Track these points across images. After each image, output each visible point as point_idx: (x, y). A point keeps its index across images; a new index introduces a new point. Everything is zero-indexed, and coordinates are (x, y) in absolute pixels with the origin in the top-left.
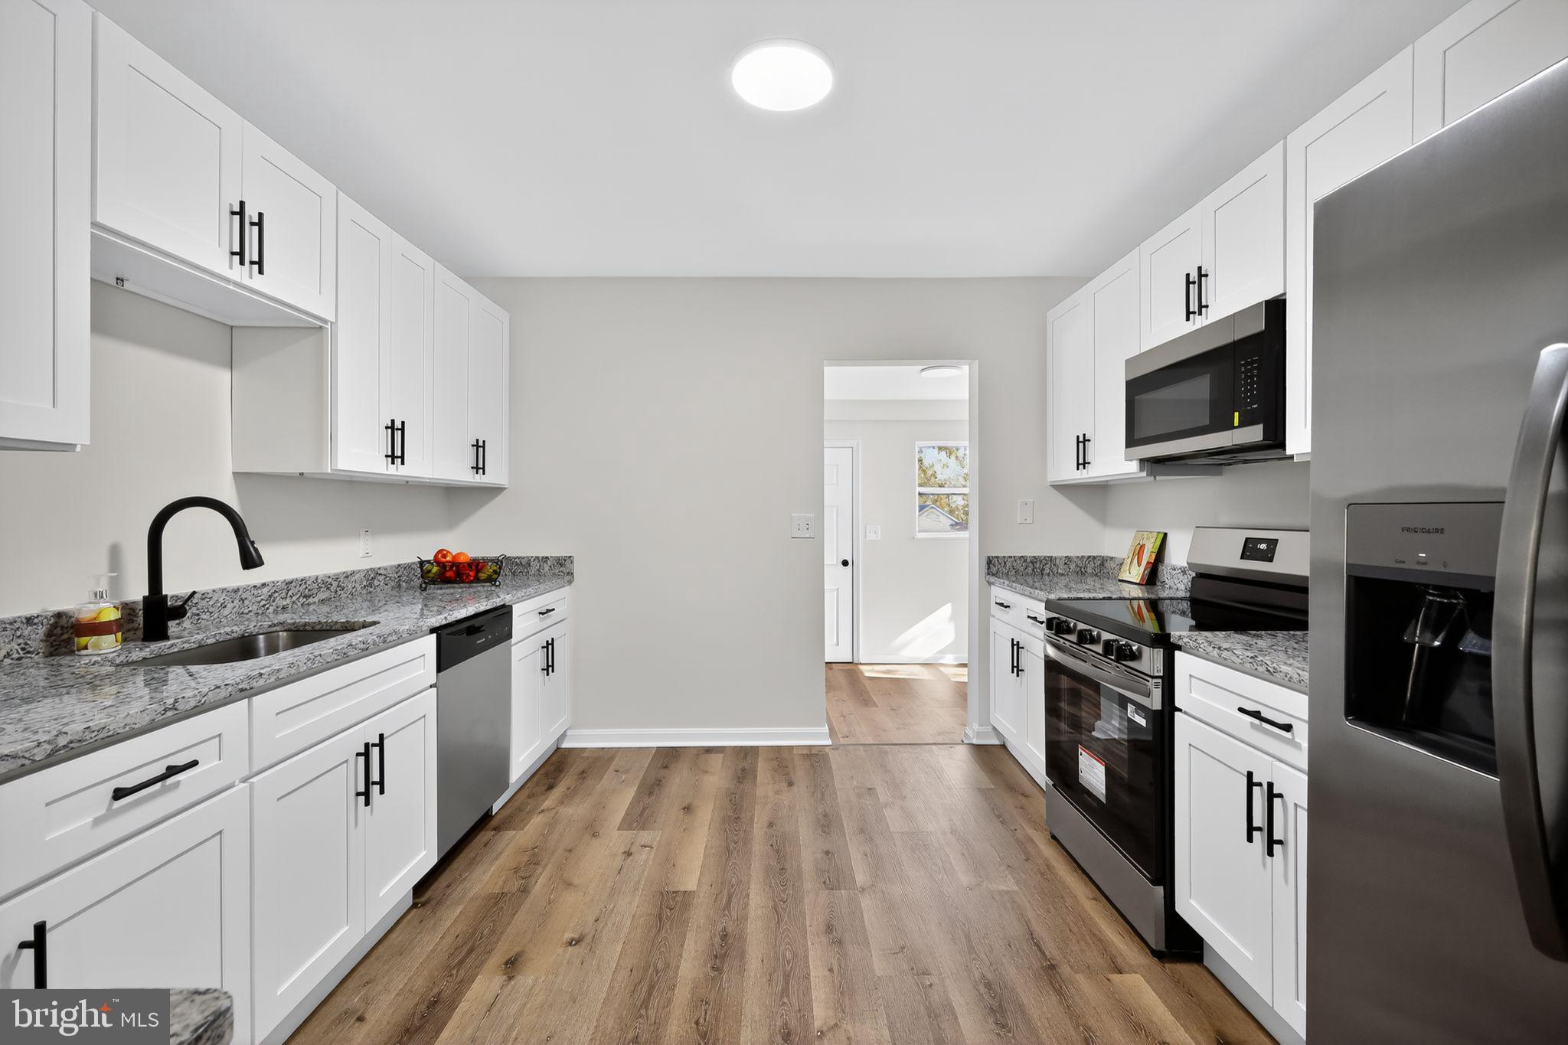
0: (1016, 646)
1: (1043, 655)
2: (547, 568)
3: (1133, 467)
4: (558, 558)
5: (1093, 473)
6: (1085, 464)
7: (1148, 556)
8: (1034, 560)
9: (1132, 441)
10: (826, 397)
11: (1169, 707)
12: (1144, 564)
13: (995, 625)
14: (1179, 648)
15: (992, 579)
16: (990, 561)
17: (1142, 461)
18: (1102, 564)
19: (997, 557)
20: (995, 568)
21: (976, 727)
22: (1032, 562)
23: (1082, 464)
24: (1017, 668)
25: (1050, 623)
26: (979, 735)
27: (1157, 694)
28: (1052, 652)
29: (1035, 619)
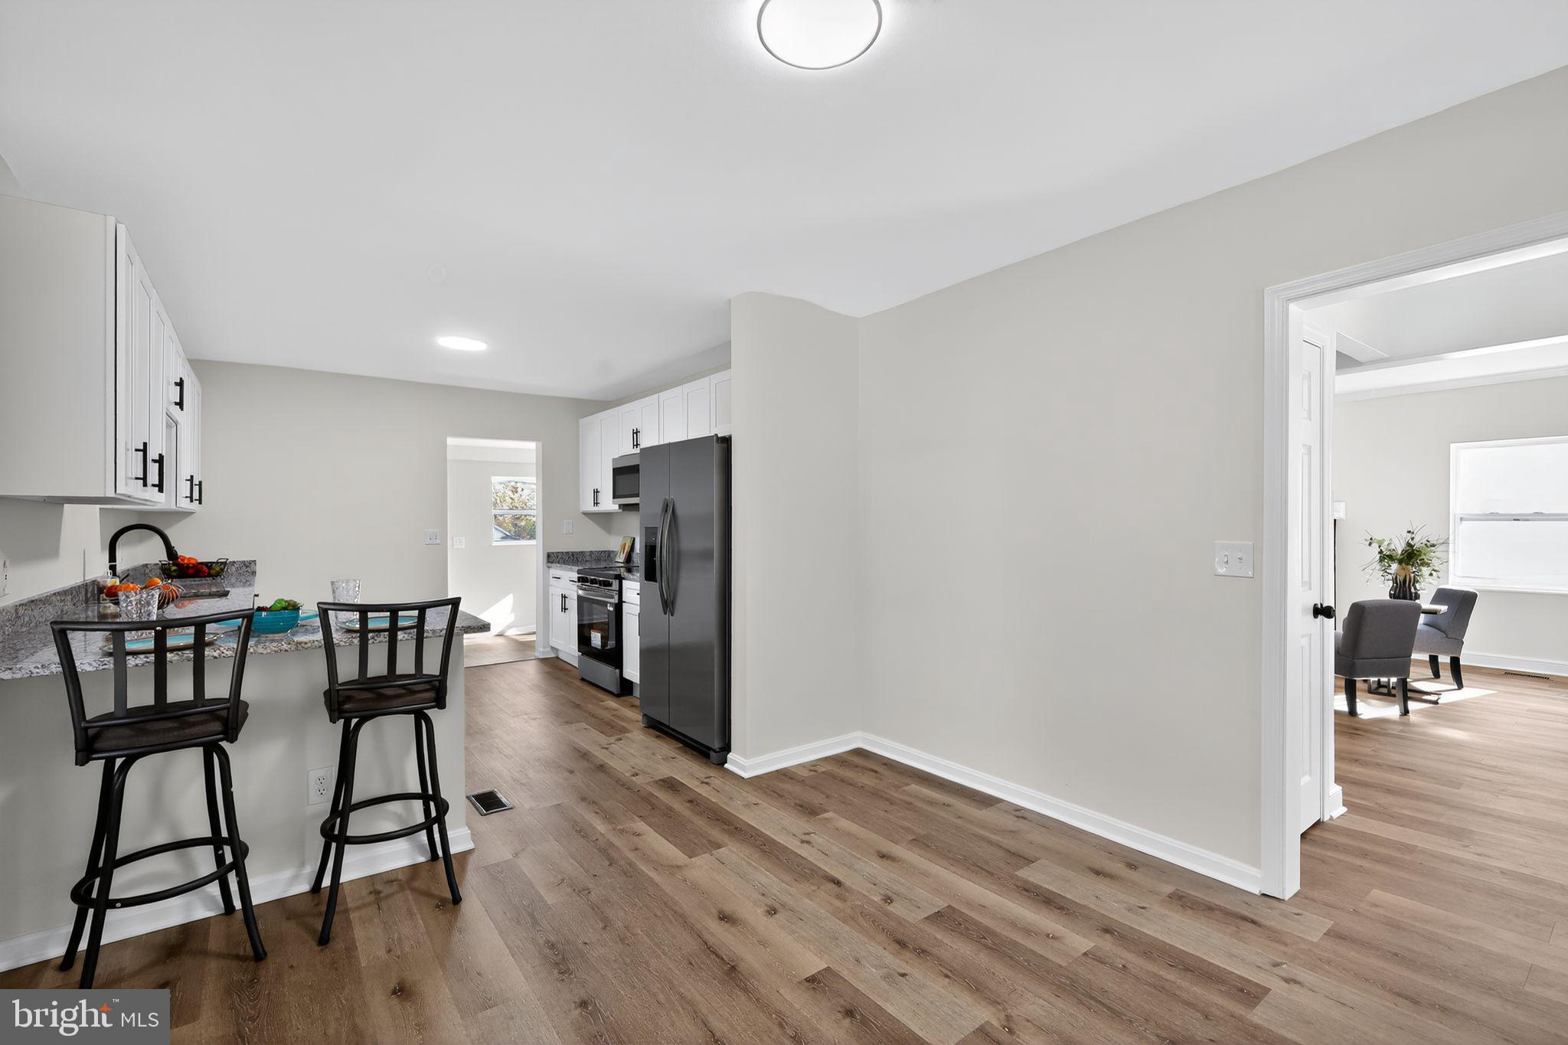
0: (564, 597)
1: (576, 596)
2: (234, 569)
3: (616, 507)
4: (244, 562)
5: (602, 508)
6: (597, 503)
7: (627, 549)
8: (573, 554)
9: (614, 497)
10: (448, 458)
11: (621, 601)
12: (625, 552)
13: (552, 590)
14: (624, 579)
15: (550, 564)
16: (549, 556)
17: (620, 505)
18: (609, 556)
19: (553, 553)
20: (552, 558)
21: (541, 649)
22: (573, 555)
23: (596, 503)
24: (564, 609)
25: (580, 580)
26: (543, 653)
27: (616, 597)
28: (581, 592)
29: (573, 581)
